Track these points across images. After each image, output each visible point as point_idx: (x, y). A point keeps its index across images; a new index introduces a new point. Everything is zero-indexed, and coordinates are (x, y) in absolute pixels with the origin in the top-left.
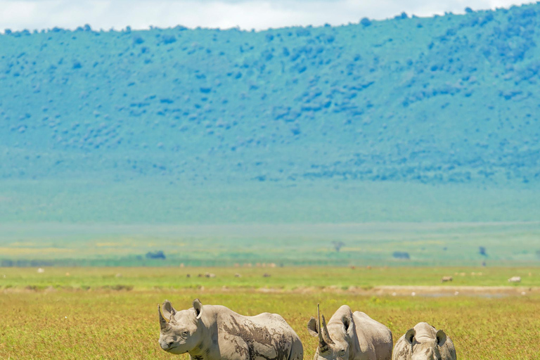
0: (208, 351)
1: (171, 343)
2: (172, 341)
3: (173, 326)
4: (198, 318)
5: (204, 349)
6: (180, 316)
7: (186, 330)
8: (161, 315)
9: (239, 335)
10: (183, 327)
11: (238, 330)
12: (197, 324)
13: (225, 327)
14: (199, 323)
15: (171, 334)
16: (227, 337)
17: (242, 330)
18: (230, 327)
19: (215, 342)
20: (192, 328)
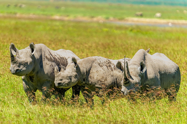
0: (37, 73)
1: (17, 70)
2: (18, 68)
3: (18, 59)
4: (32, 54)
5: (35, 72)
6: (22, 53)
7: (26, 62)
8: (11, 53)
9: (54, 61)
10: (24, 60)
11: (53, 58)
12: (32, 58)
13: (46, 57)
14: (33, 57)
15: (18, 65)
16: (48, 63)
17: (54, 58)
18: (49, 57)
19: (42, 66)
20: (29, 60)
